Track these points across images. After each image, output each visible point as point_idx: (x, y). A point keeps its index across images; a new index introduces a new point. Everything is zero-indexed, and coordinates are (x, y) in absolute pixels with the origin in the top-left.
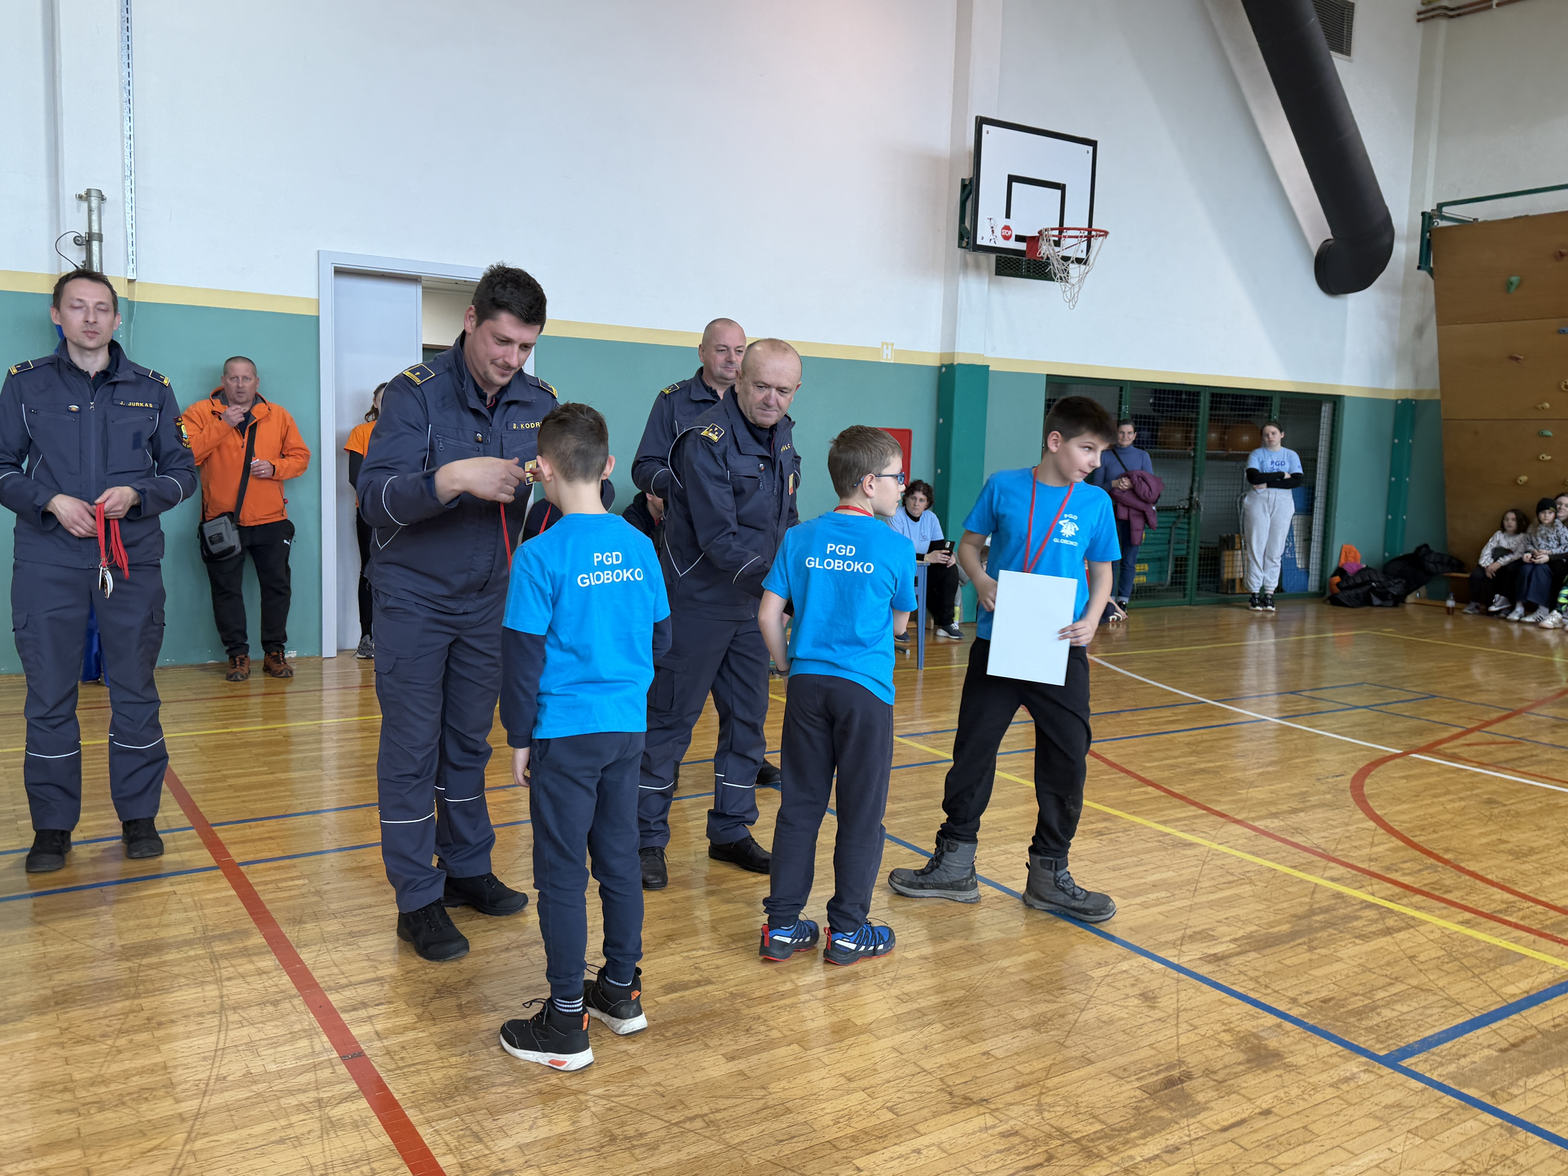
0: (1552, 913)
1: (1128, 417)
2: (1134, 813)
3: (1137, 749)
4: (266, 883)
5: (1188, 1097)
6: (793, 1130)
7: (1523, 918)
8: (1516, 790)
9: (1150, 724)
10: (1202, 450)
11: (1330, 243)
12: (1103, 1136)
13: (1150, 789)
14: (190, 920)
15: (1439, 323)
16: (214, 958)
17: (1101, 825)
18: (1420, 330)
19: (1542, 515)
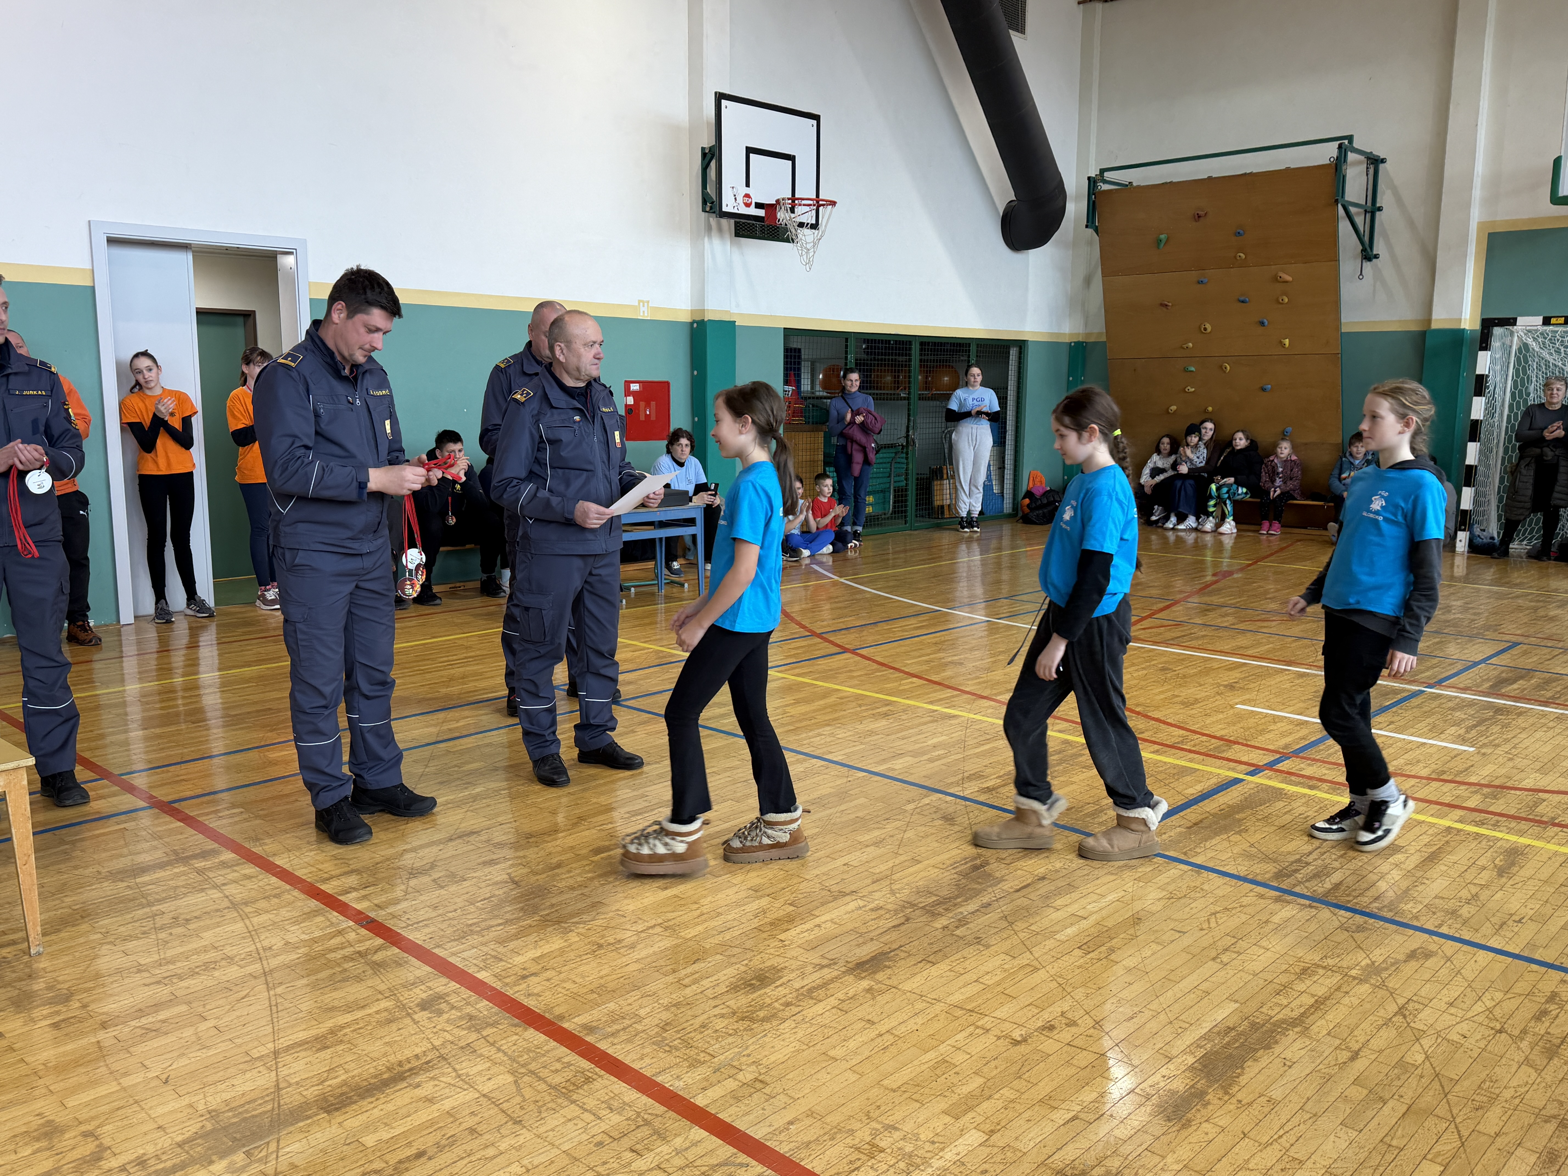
0: (1213, 741)
1: (853, 366)
2: (907, 698)
3: (898, 650)
4: (208, 814)
5: (990, 875)
6: (728, 925)
7: (1194, 746)
8: (1183, 659)
9: (903, 631)
10: (915, 391)
11: (1013, 204)
12: (939, 903)
13: (915, 679)
14: (156, 848)
15: (1104, 275)
16: (200, 872)
17: (885, 709)
18: (1088, 281)
19: (1189, 439)
